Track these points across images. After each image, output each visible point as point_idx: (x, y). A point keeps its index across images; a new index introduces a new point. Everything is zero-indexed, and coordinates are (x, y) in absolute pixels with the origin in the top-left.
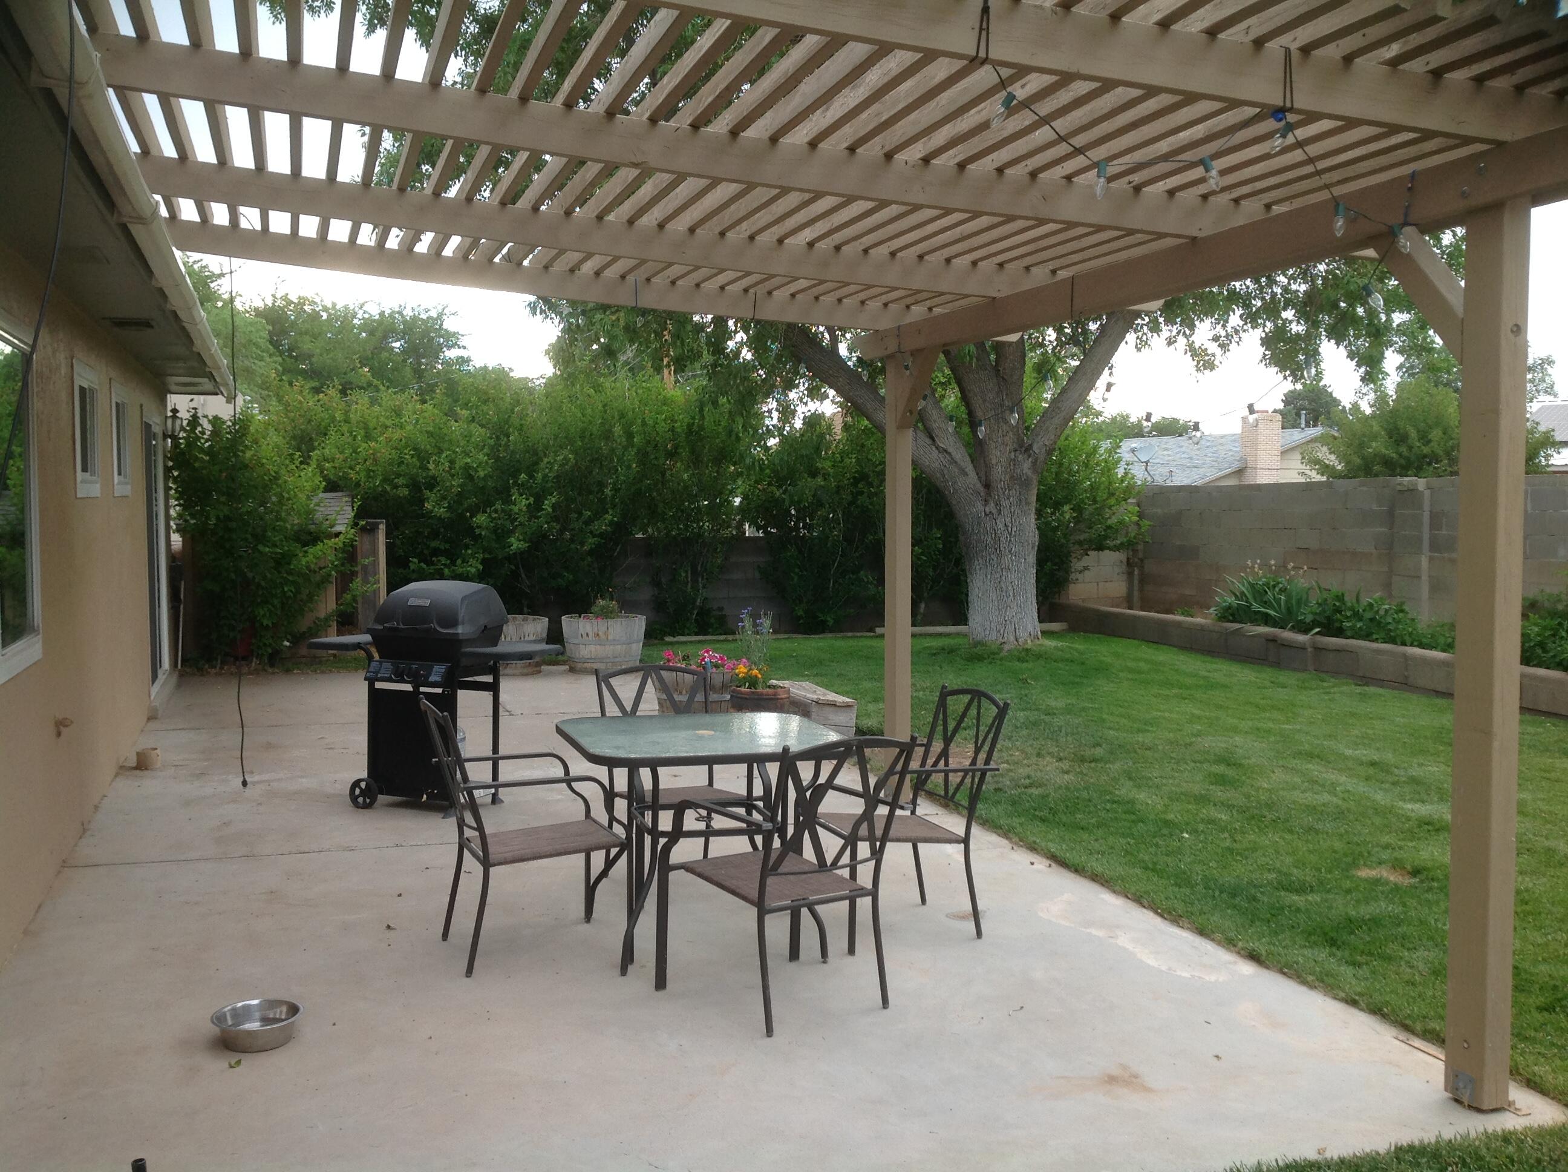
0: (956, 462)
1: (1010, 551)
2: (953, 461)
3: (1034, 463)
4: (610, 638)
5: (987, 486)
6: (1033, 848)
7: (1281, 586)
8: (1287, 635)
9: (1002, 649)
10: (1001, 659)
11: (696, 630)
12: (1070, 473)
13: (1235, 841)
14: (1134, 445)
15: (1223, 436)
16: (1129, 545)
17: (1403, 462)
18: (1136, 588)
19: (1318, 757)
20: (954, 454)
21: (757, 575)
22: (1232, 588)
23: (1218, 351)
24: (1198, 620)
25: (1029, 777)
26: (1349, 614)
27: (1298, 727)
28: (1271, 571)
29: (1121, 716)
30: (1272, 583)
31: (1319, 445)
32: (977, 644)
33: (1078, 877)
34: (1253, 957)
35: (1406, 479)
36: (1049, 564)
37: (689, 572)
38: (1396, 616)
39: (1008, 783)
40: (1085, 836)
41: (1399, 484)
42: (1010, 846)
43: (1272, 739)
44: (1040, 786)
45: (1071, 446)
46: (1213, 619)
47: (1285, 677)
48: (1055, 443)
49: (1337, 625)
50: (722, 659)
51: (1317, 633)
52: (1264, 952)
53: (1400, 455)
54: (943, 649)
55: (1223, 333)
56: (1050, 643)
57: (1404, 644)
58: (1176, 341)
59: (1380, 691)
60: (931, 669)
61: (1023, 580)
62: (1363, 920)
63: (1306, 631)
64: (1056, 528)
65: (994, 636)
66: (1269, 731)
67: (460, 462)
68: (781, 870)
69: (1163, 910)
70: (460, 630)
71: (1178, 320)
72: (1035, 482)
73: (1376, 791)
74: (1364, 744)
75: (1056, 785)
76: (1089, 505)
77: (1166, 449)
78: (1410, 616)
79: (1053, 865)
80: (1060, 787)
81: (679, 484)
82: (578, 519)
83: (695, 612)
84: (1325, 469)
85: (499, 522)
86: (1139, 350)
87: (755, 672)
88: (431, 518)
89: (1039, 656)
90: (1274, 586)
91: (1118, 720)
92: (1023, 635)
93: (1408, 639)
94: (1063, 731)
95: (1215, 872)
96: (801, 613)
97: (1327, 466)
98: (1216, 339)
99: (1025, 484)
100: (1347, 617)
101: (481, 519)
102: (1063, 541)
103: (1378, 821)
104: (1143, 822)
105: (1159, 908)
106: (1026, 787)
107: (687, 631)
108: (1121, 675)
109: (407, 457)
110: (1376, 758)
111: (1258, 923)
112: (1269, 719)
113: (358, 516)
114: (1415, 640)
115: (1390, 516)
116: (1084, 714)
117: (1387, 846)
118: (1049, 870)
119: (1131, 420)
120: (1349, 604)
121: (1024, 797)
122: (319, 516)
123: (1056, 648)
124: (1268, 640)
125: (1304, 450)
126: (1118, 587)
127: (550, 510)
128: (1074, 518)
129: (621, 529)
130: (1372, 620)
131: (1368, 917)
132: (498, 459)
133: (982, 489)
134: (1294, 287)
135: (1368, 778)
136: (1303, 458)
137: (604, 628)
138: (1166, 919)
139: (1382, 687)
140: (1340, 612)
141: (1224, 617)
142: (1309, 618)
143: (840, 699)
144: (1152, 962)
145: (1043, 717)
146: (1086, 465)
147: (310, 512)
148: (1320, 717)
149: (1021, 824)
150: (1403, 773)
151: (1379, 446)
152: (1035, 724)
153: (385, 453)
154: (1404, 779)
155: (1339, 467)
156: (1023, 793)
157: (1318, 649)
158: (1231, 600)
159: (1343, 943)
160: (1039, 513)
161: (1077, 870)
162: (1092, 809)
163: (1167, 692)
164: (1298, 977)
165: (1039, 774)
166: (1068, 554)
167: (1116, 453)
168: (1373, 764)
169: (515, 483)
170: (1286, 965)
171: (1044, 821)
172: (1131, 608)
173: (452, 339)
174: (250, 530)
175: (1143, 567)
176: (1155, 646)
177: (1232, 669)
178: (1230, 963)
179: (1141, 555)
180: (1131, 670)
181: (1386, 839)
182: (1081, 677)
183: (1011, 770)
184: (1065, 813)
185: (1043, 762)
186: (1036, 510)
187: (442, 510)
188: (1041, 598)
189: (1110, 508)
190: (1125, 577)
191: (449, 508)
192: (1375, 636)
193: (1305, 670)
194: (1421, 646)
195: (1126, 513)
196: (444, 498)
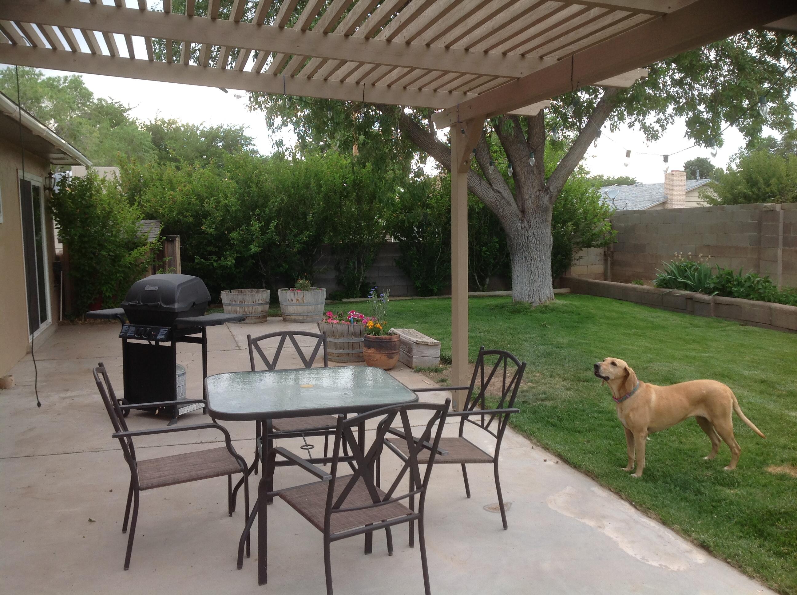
0: (504, 198)
1: (536, 249)
2: (503, 197)
3: (551, 198)
4: (305, 301)
5: (523, 211)
6: (546, 448)
7: (694, 267)
8: (699, 295)
9: (532, 306)
10: (531, 312)
11: (360, 295)
12: (572, 205)
13: (681, 443)
14: (606, 190)
15: (654, 185)
16: (605, 244)
17: (754, 196)
18: (609, 268)
19: (728, 377)
20: (503, 193)
21: (394, 264)
22: (665, 268)
23: (660, 129)
24: (645, 287)
25: (544, 393)
26: (735, 283)
27: (711, 355)
28: (688, 258)
29: (602, 348)
30: (689, 265)
31: (709, 188)
32: (517, 303)
33: (576, 472)
34: (704, 546)
35: (768, 204)
36: (560, 256)
37: (356, 263)
38: (764, 284)
39: (531, 397)
40: (581, 439)
41: (765, 207)
42: (531, 445)
43: (697, 364)
44: (552, 400)
45: (573, 189)
46: (654, 286)
47: (699, 321)
48: (563, 186)
49: (728, 290)
50: (361, 316)
51: (717, 294)
52: (712, 544)
53: (753, 192)
54: (498, 306)
55: (663, 118)
56: (559, 302)
57: (769, 301)
58: (633, 125)
59: (756, 329)
60: (489, 319)
61: (544, 266)
62: (780, 513)
63: (710, 293)
64: (564, 236)
65: (527, 298)
66: (694, 358)
67: (223, 202)
68: (342, 507)
69: (636, 503)
70: (176, 306)
71: (635, 112)
72: (551, 209)
73: (768, 402)
74: (754, 367)
75: (562, 400)
76: (583, 222)
77: (624, 192)
78: (773, 285)
79: (560, 461)
80: (565, 400)
81: (348, 214)
82: (290, 234)
83: (360, 285)
84: (711, 201)
85: (245, 236)
86: (612, 131)
87: (378, 325)
88: (207, 234)
89: (553, 310)
90: (691, 267)
91: (600, 351)
92: (544, 298)
93: (771, 298)
94: (567, 360)
95: (670, 468)
96: (418, 285)
97: (713, 199)
98: (658, 121)
99: (546, 210)
100: (734, 285)
101: (234, 235)
102: (567, 243)
103: (774, 426)
104: (619, 427)
105: (633, 501)
106: (542, 400)
107: (355, 296)
108: (602, 321)
109: (193, 200)
110: (763, 376)
111: (704, 515)
112: (693, 350)
113: (163, 233)
114: (776, 299)
115: (759, 227)
116: (579, 347)
117: (784, 447)
118: (557, 465)
119: (604, 178)
120: (735, 277)
121: (541, 407)
122: (139, 234)
123: (563, 305)
124: (687, 299)
125: (700, 190)
126: (599, 268)
127: (273, 229)
128: (574, 229)
129: (316, 240)
130: (750, 287)
131: (783, 510)
132: (243, 201)
133: (520, 215)
134: (705, 91)
135: (761, 392)
136: (700, 195)
137: (302, 296)
138: (638, 510)
139: (756, 326)
140: (730, 282)
141: (661, 285)
142: (712, 286)
143: (431, 340)
144: (631, 552)
145: (555, 349)
146: (581, 200)
147: (134, 232)
148: (723, 347)
149: (538, 429)
150: (783, 388)
151: (742, 188)
152: (549, 354)
153: (179, 199)
154: (784, 393)
155: (719, 200)
156: (541, 405)
157: (717, 304)
158: (665, 275)
159: (769, 535)
160: (554, 227)
161: (576, 466)
162: (585, 417)
163: (629, 332)
164: (740, 567)
165: (551, 390)
166: (571, 250)
167: (598, 192)
168: (763, 382)
169: (254, 214)
170: (729, 556)
171: (554, 426)
172: (606, 280)
173: (248, 141)
174: (97, 242)
175: (613, 256)
176: (620, 302)
177: (667, 316)
178: (687, 552)
179: (612, 250)
180: (608, 318)
181: (783, 441)
182: (577, 322)
183: (534, 388)
184: (568, 420)
185: (554, 381)
186: (552, 225)
187: (211, 230)
188: (555, 275)
189: (595, 223)
190: (603, 262)
191: (216, 229)
192: (751, 297)
193: (709, 316)
194: (780, 302)
195: (604, 226)
196: (213, 223)
